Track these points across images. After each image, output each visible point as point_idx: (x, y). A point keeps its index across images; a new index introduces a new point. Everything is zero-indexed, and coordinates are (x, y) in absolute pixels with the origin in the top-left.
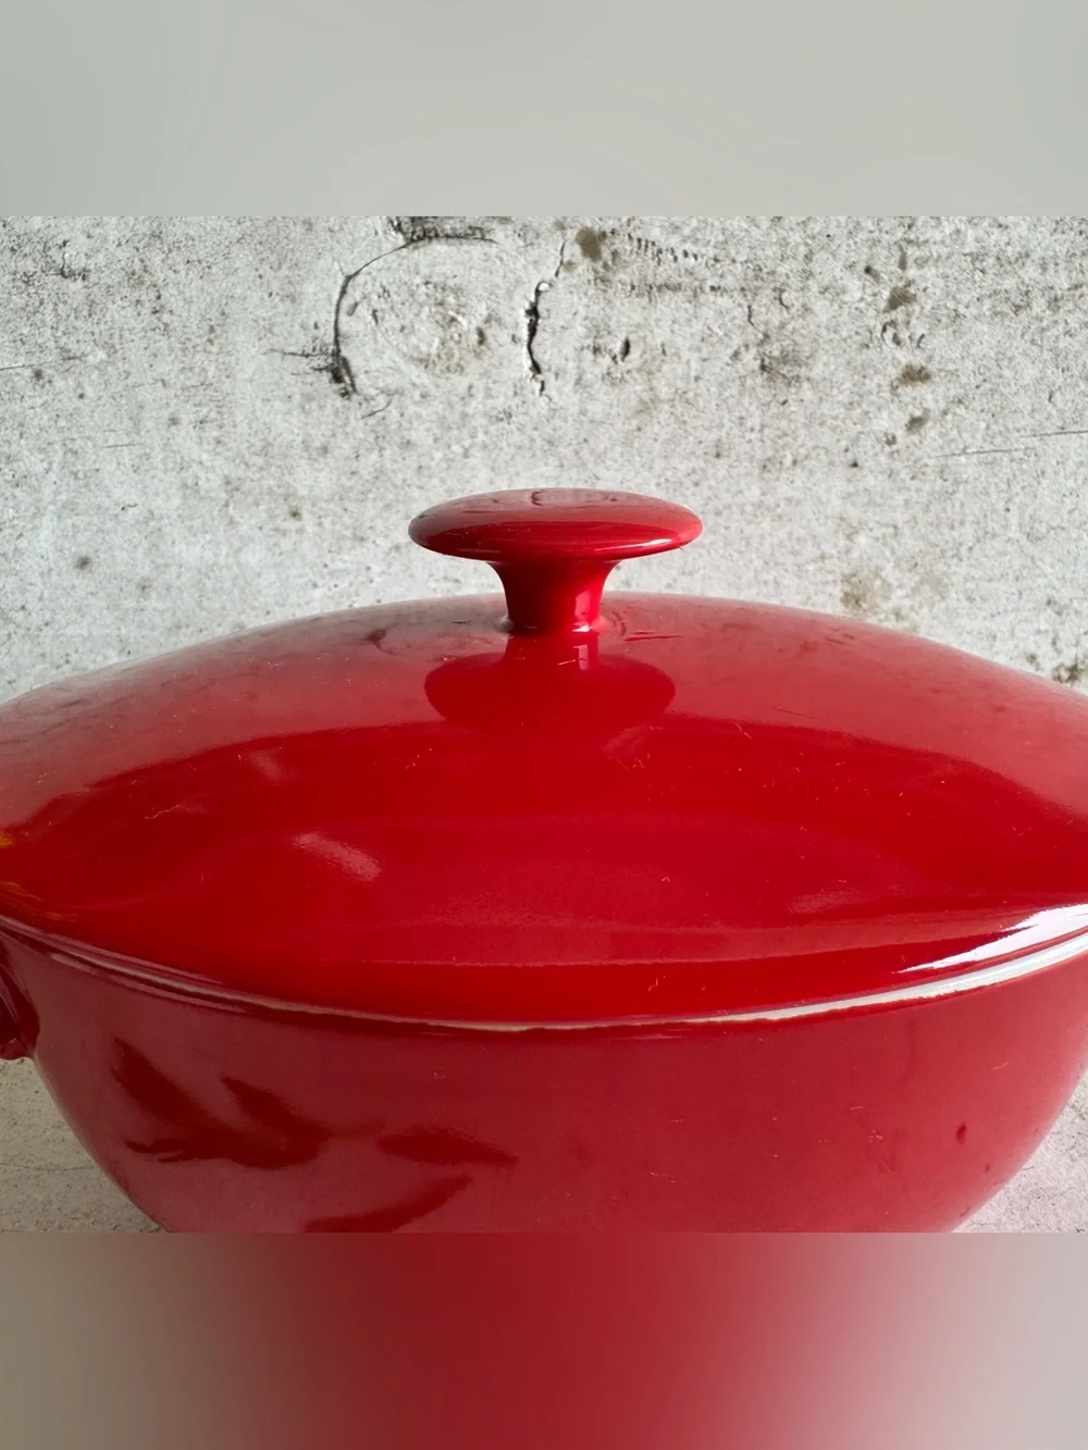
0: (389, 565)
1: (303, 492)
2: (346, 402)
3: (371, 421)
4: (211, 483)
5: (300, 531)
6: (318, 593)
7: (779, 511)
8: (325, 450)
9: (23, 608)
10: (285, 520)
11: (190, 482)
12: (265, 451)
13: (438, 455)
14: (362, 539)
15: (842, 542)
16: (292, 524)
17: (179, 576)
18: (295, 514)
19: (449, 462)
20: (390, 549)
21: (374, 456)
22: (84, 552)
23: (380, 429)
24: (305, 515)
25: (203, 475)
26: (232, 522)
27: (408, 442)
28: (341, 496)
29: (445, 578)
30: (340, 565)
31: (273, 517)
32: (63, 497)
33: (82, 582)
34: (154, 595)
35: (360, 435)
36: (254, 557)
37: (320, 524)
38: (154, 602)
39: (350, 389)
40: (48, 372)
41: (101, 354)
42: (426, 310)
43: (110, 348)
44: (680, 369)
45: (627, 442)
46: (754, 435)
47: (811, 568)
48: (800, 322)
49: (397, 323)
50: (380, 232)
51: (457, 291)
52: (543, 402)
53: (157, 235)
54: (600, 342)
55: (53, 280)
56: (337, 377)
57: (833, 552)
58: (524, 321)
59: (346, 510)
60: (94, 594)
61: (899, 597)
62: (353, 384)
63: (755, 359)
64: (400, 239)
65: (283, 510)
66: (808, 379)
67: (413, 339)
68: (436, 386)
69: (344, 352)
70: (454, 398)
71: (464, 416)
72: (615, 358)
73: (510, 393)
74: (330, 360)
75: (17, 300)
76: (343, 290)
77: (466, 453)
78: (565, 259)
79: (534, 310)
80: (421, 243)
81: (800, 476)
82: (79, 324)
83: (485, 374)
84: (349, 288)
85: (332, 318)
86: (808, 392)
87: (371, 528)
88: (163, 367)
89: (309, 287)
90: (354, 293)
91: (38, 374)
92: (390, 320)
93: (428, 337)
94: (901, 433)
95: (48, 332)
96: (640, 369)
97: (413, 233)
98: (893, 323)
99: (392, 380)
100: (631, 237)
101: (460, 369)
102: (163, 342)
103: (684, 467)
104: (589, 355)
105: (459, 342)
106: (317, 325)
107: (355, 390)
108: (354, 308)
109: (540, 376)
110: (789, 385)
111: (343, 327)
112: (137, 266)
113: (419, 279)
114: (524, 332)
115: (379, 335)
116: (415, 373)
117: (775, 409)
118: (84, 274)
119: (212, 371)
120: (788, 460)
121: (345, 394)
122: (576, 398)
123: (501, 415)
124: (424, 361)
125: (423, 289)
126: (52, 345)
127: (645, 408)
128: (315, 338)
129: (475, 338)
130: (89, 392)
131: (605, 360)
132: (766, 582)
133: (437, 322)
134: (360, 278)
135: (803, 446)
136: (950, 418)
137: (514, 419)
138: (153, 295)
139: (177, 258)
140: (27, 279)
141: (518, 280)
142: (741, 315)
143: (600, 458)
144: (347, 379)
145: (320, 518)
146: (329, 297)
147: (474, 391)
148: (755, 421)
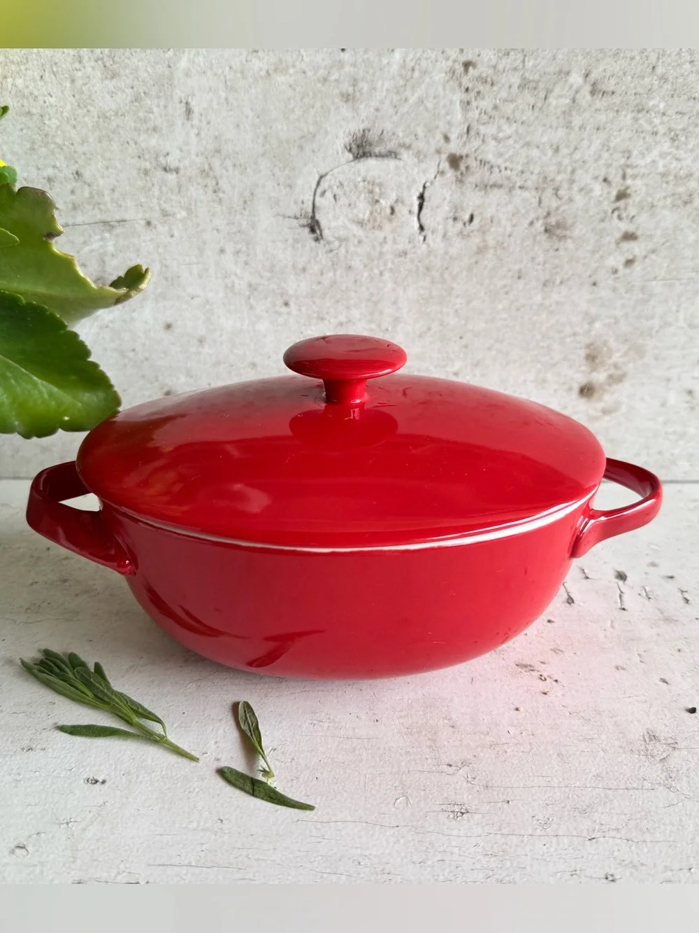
1: (291, 292)
2: (318, 245)
3: (330, 255)
4: (241, 285)
5: (289, 314)
7: (551, 308)
8: (304, 270)
9: (134, 350)
10: (281, 307)
11: (230, 285)
12: (272, 269)
13: (366, 274)
14: (322, 319)
15: (586, 326)
16: (284, 309)
17: (221, 335)
18: (286, 304)
19: (371, 278)
21: (331, 274)
22: (169, 320)
23: (335, 259)
24: (292, 304)
25: (237, 282)
26: (251, 308)
27: (350, 267)
28: (312, 295)
31: (274, 305)
32: (159, 290)
33: (167, 337)
34: (207, 346)
35: (324, 262)
36: (262, 326)
37: (300, 310)
38: (206, 350)
39: (320, 237)
40: (154, 222)
41: (184, 214)
42: (363, 195)
43: (189, 211)
44: (500, 230)
45: (470, 269)
46: (540, 267)
47: (568, 340)
48: (566, 207)
49: (347, 202)
50: (340, 153)
51: (380, 185)
52: (424, 246)
53: (218, 151)
54: (457, 215)
55: (160, 173)
56: (313, 230)
57: (581, 331)
58: (416, 203)
59: (314, 303)
60: (173, 344)
61: (616, 357)
62: (321, 235)
63: (541, 226)
64: (351, 156)
65: (280, 302)
66: (571, 237)
67: (355, 211)
68: (367, 237)
69: (318, 217)
70: (376, 244)
71: (381, 254)
72: (465, 224)
73: (407, 241)
74: (310, 221)
75: (140, 183)
76: (318, 184)
77: (381, 274)
78: (440, 170)
79: (421, 197)
80: (362, 159)
81: (564, 290)
82: (173, 197)
83: (393, 231)
84: (322, 183)
85: (312, 198)
86: (569, 244)
87: (328, 313)
88: (218, 222)
89: (300, 182)
90: (324, 185)
91: (149, 223)
92: (343, 201)
93: (363, 210)
94: (621, 267)
95: (155, 201)
96: (478, 230)
97: (358, 154)
98: (617, 209)
99: (342, 233)
100: (476, 159)
101: (380, 227)
102: (218, 208)
103: (500, 284)
104: (451, 222)
105: (380, 214)
106: (303, 202)
107: (322, 238)
108: (323, 193)
109: (423, 233)
110: (560, 240)
111: (317, 203)
112: (206, 167)
113: (359, 179)
114: (416, 209)
115: (337, 208)
116: (356, 229)
117: (552, 253)
118: (177, 171)
119: (244, 224)
120: (558, 281)
121: (317, 240)
122: (442, 245)
123: (402, 254)
124: (361, 223)
125: (361, 184)
126: (157, 208)
127: (481, 251)
128: (302, 209)
129: (389, 211)
130: (176, 233)
131: (459, 225)
132: (542, 347)
133: (368, 202)
134: (328, 177)
135: (566, 273)
136: (647, 260)
137: (408, 256)
138: (214, 183)
139: (228, 163)
140: (146, 172)
141: (414, 181)
142: (535, 202)
143: (454, 278)
144: (318, 232)
145: (300, 306)
146: (311, 187)
147: (387, 240)
148: (541, 259)
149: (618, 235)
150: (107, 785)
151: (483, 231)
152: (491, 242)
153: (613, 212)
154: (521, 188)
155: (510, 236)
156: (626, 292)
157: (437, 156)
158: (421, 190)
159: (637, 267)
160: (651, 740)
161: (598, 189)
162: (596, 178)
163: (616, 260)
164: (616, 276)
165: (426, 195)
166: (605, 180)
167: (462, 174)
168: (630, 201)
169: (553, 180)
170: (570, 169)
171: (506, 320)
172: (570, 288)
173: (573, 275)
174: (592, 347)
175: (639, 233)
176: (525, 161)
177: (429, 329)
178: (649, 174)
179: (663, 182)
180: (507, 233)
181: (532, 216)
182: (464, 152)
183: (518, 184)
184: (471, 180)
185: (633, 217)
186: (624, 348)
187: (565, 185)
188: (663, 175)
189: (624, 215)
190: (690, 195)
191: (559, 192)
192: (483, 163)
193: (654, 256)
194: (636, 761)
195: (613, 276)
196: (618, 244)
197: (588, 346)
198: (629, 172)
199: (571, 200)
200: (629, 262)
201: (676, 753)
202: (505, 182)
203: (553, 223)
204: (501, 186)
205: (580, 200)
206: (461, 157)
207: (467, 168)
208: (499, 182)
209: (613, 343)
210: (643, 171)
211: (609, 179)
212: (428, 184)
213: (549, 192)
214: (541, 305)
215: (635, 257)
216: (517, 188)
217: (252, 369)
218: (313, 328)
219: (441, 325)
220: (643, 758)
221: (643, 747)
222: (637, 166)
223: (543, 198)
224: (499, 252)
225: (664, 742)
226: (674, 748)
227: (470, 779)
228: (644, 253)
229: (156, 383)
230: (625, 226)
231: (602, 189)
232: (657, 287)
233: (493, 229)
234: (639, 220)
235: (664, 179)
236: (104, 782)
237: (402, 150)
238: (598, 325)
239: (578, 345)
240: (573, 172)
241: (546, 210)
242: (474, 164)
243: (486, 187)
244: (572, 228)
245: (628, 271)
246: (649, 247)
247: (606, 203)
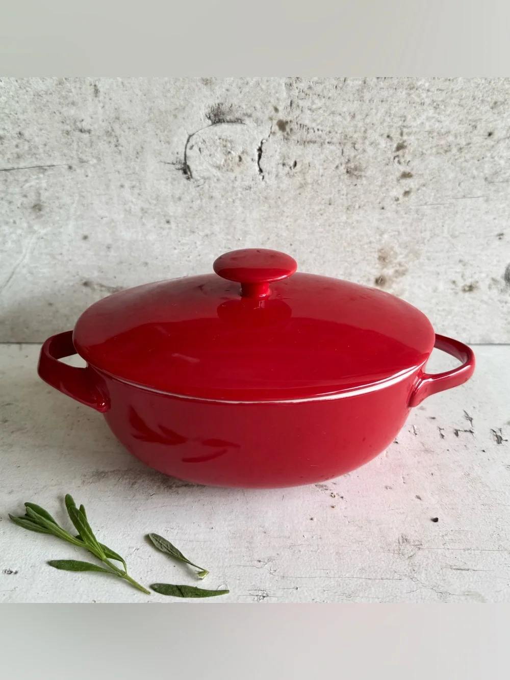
0: (204, 242)
1: (171, 214)
2: (189, 182)
3: (198, 189)
4: (136, 209)
5: (170, 228)
6: (176, 251)
7: (353, 225)
8: (180, 199)
9: (61, 254)
10: (164, 224)
11: (128, 209)
12: (157, 198)
13: (223, 202)
14: (193, 232)
15: (378, 237)
16: (167, 226)
17: (123, 244)
18: (168, 222)
19: (227, 204)
20: (205, 236)
21: (199, 201)
22: (86, 233)
23: (201, 192)
24: (172, 223)
25: (133, 206)
26: (143, 224)
27: (212, 197)
28: (185, 216)
29: (225, 247)
30: (184, 241)
31: (159, 223)
32: (79, 213)
33: (84, 245)
34: (113, 251)
35: (193, 193)
36: (152, 237)
37: (178, 226)
38: (112, 253)
39: (190, 177)
40: (74, 167)
41: (95, 161)
42: (219, 148)
43: (99, 159)
44: (316, 172)
45: (295, 199)
46: (344, 197)
47: (366, 246)
48: (362, 155)
49: (208, 153)
50: (203, 120)
51: (231, 142)
52: (263, 183)
53: (117, 118)
54: (285, 162)
55: (77, 133)
56: (185, 172)
57: (374, 241)
58: (257, 154)
59: (187, 221)
60: (89, 250)
61: (400, 258)
62: (191, 175)
63: (344, 169)
64: (210, 122)
65: (163, 221)
66: (365, 176)
67: (214, 159)
68: (223, 177)
69: (188, 163)
70: (230, 181)
71: (233, 188)
72: (291, 168)
73: (251, 179)
74: (183, 166)
75: (63, 140)
76: (188, 141)
77: (234, 202)
78: (273, 131)
79: (260, 150)
80: (218, 124)
81: (361, 212)
82: (87, 150)
83: (241, 173)
84: (190, 140)
85: (184, 150)
86: (364, 181)
87: (197, 228)
88: (120, 166)
89: (175, 139)
90: (192, 142)
91: (70, 168)
92: (206, 152)
93: (220, 158)
94: (401, 197)
95: (75, 152)
96: (300, 172)
97: (215, 120)
98: (398, 156)
99: (206, 174)
100: (297, 123)
101: (232, 170)
102: (119, 157)
103: (317, 208)
104: (281, 166)
105: (232, 161)
106: (178, 153)
107: (192, 177)
108: (192, 148)
109: (262, 174)
110: (357, 178)
111: (188, 154)
112: (110, 129)
113: (217, 137)
114: (256, 158)
115: (202, 157)
116: (215, 171)
117: (352, 187)
118: (89, 131)
119: (137, 168)
120: (357, 207)
121: (188, 178)
122: (276, 182)
123: (248, 188)
124: (219, 167)
125: (218, 141)
126: (76, 157)
127: (302, 186)
128: (177, 158)
129: (237, 159)
130: (90, 175)
131: (287, 169)
132: (348, 251)
133: (224, 153)
134: (194, 137)
135: (362, 201)
136: (419, 191)
137: (252, 189)
138: (115, 140)
139: (125, 127)
140: (68, 133)
141: (255, 139)
142: (339, 152)
143: (285, 204)
144: (189, 173)
145: (177, 224)
146: (183, 143)
147: (237, 178)
148: (344, 192)
149: (398, 174)
150: (18, 575)
151: (303, 173)
152: (309, 180)
153: (394, 158)
154: (328, 143)
155: (322, 176)
156: (406, 214)
157: (270, 122)
158: (260, 145)
159: (413, 196)
160: (403, 542)
161: (383, 143)
162: (382, 135)
163: (397, 192)
164: (398, 202)
165: (263, 149)
166: (388, 136)
167: (288, 134)
168: (407, 151)
169: (351, 137)
170: (363, 129)
171: (321, 233)
172: (366, 211)
173: (368, 202)
174: (383, 251)
175: (413, 173)
176: (332, 124)
177: (268, 239)
178: (419, 132)
179: (429, 137)
180: (321, 174)
181: (337, 162)
182: (289, 119)
183: (327, 141)
184: (294, 138)
185: (409, 161)
186: (405, 252)
187: (360, 141)
188: (430, 132)
189: (402, 160)
190: (449, 146)
191: (356, 146)
192: (302, 126)
193: (424, 189)
194: (391, 558)
195: (396, 203)
196: (398, 180)
197: (380, 251)
198: (405, 130)
199: (364, 151)
200: (407, 193)
201: (420, 552)
202: (318, 139)
203: (353, 167)
204: (315, 142)
205: (370, 151)
206: (287, 122)
207: (291, 130)
208: (314, 139)
209: (397, 249)
210: (414, 130)
211: (391, 136)
212: (264, 141)
213: (349, 145)
214: (346, 222)
215: (411, 189)
216: (326, 143)
217: (145, 266)
218: (187, 238)
219: (277, 236)
220: (396, 556)
221: (397, 548)
222: (410, 127)
223: (344, 150)
224: (315, 186)
225: (413, 544)
226: (419, 548)
227: (272, 571)
228: (417, 187)
229: (77, 277)
230: (403, 168)
231: (386, 143)
232: (427, 209)
233: (310, 171)
234: (412, 164)
235: (430, 135)
236: (16, 573)
237: (246, 118)
238: (386, 236)
239: (374, 250)
240: (365, 132)
241: (347, 157)
242: (295, 127)
243: (305, 143)
244: (366, 170)
245: (406, 199)
246: (421, 182)
247: (389, 152)
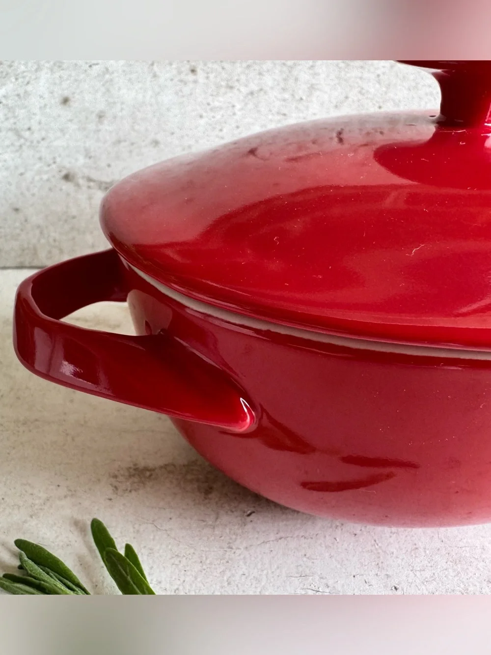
0: (246, 104)
5: (195, 82)
6: (202, 122)
9: (29, 129)
10: (187, 75)
14: (231, 88)
16: (191, 77)
17: (122, 109)
18: (193, 71)
20: (248, 94)
22: (66, 93)
24: (199, 70)
26: (155, 76)
29: (278, 113)
30: (217, 104)
31: (180, 73)
33: (65, 113)
34: (106, 122)
36: (167, 98)
37: (207, 78)
38: (106, 126)
59: (223, 68)
60: (71, 121)
65: (186, 68)
87: (238, 80)
145: (208, 73)
171: (430, 86)
177: (347, 98)
217: (155, 147)
218: (221, 99)
219: (360, 92)
229: (54, 166)
